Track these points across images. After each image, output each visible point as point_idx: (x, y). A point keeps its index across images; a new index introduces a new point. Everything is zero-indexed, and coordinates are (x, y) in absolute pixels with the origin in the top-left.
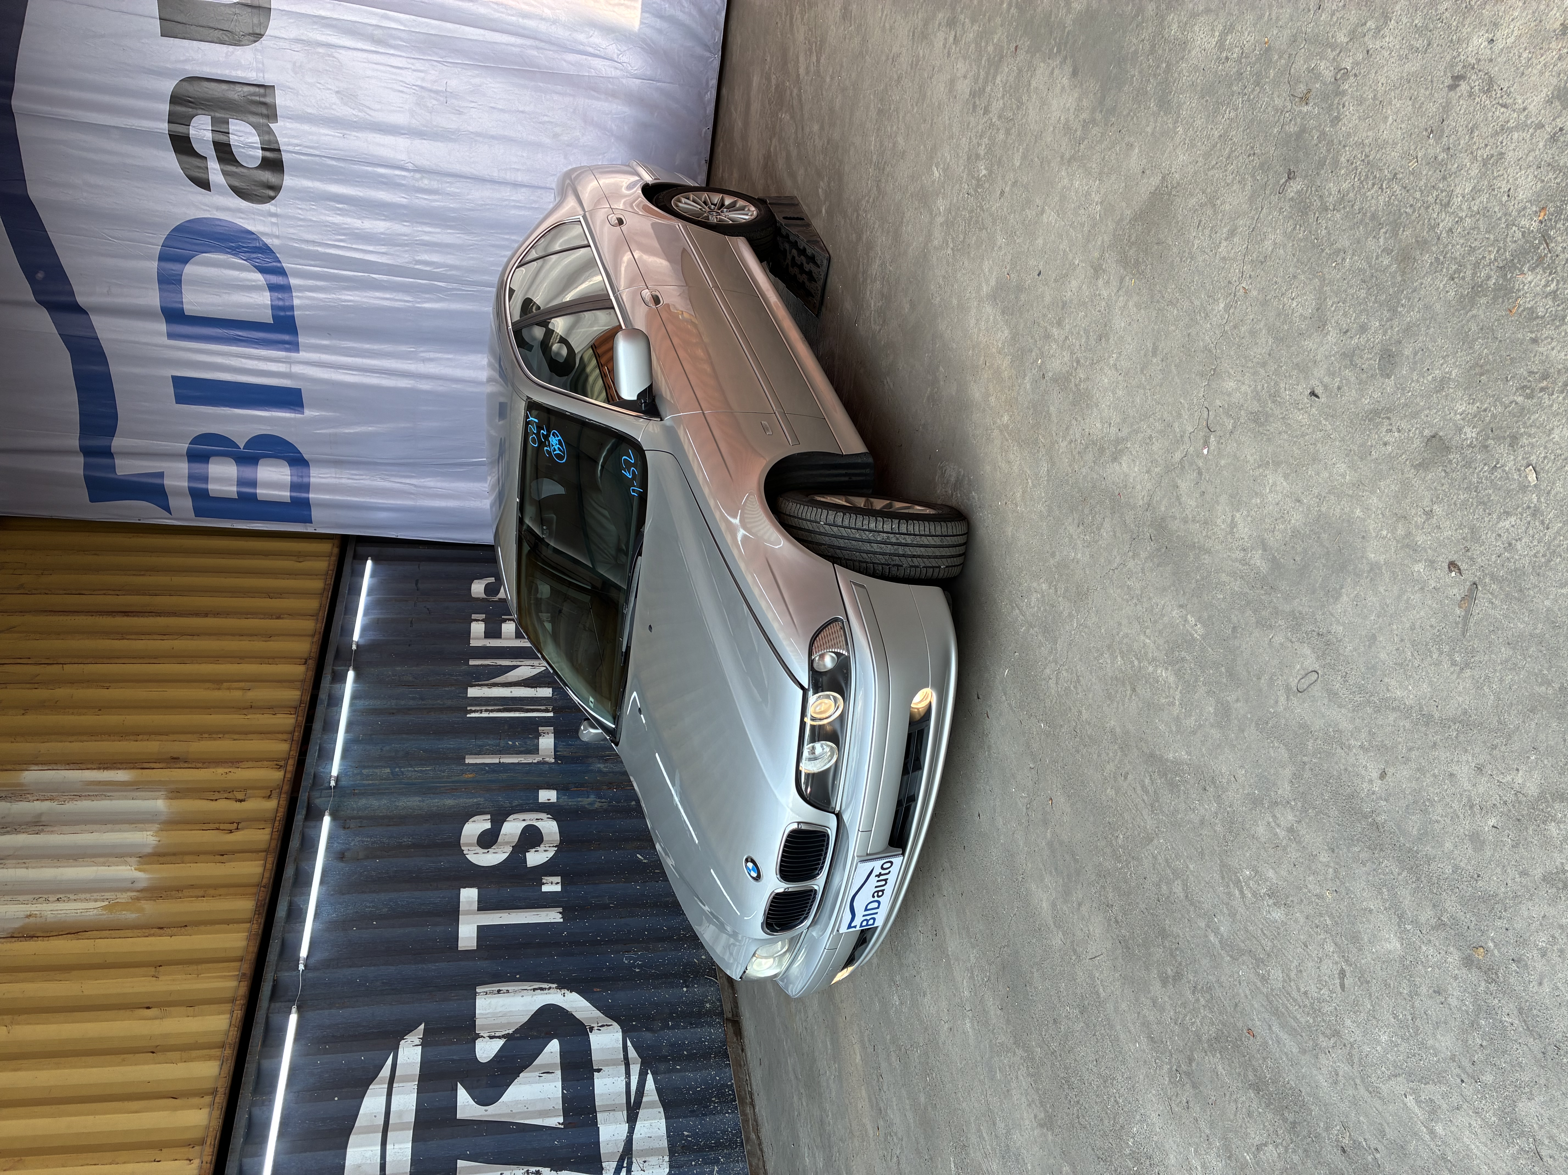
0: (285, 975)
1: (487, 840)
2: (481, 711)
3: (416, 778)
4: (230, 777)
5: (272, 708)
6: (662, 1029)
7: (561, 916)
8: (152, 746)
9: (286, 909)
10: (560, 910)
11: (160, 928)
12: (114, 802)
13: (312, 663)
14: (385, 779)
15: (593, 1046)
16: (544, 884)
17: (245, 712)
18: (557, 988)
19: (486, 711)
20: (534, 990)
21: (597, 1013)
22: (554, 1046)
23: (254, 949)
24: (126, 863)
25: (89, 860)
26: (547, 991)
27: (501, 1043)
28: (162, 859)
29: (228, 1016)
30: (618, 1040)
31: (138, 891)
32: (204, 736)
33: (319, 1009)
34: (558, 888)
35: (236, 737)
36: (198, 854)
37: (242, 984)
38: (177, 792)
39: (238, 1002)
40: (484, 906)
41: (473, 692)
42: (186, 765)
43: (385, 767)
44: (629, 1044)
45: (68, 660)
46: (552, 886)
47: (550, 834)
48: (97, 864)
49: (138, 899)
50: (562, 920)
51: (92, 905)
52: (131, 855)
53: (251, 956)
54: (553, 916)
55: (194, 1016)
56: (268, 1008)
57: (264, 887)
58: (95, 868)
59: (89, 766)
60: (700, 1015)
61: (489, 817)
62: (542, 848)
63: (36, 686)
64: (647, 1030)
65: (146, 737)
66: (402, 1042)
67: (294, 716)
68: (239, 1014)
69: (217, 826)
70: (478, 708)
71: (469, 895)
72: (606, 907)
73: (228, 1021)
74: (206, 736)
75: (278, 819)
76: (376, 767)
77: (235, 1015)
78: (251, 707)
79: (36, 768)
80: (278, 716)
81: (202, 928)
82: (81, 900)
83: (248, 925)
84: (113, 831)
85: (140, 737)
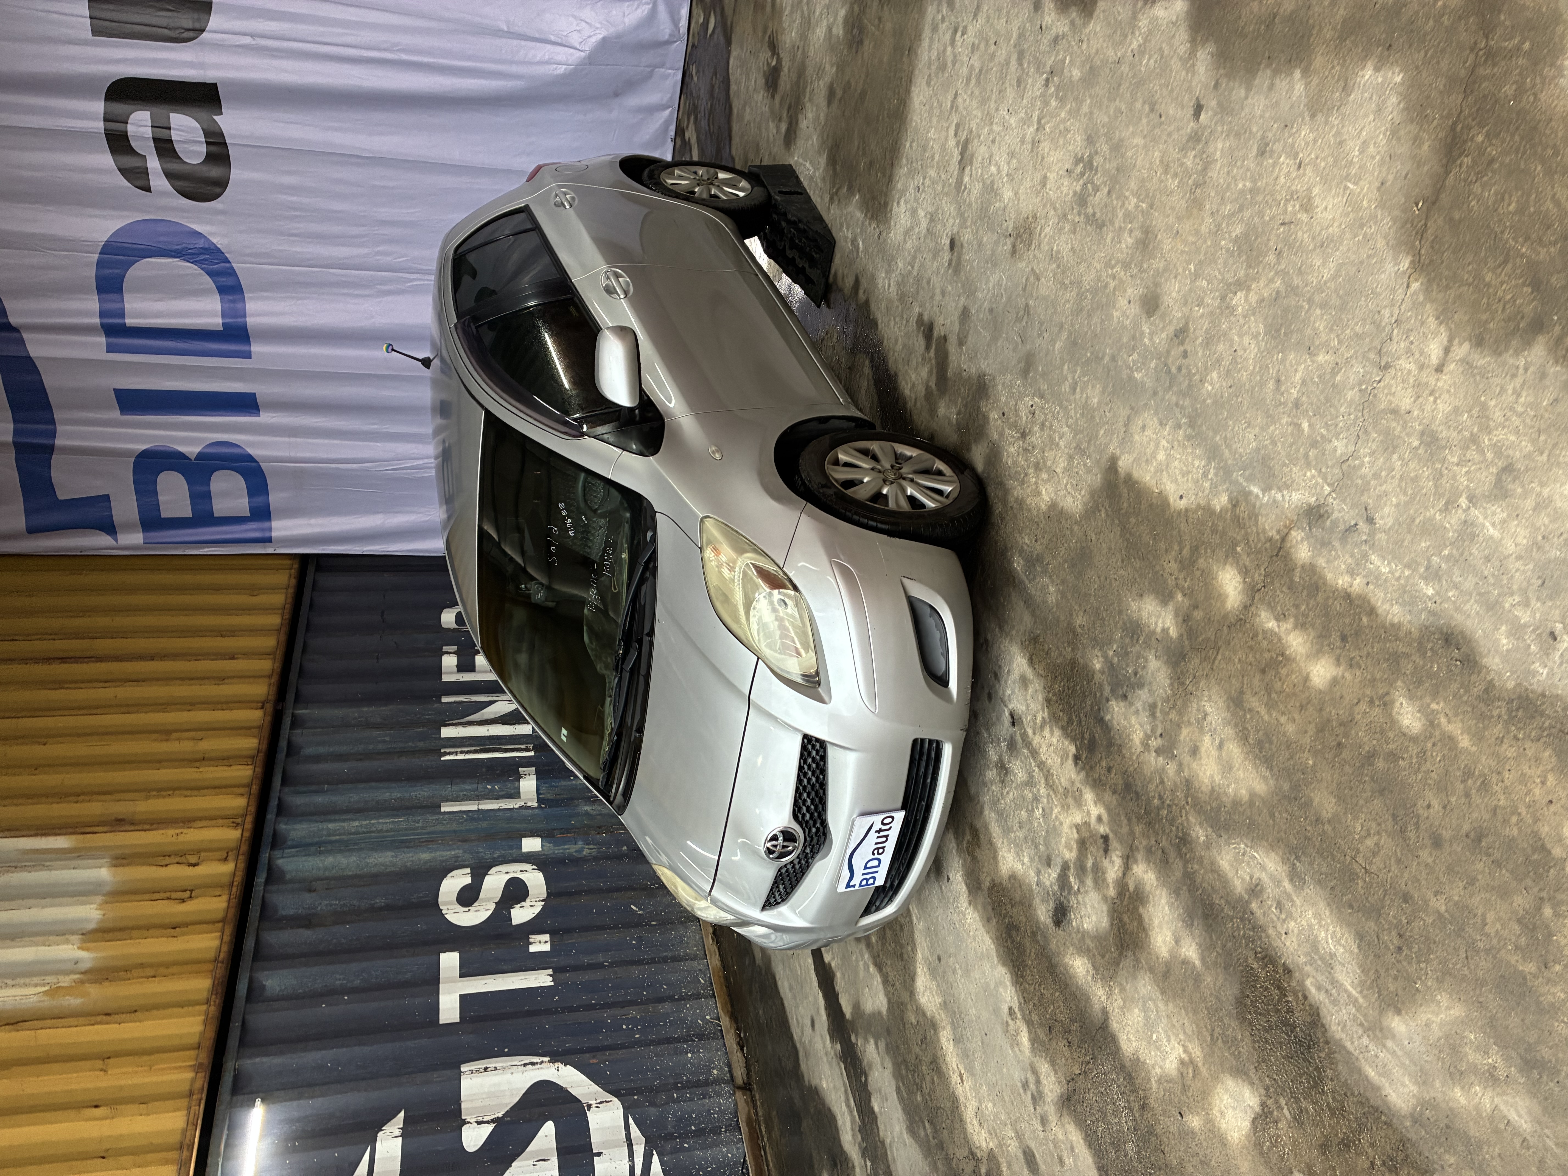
0: (248, 1063)
1: (468, 897)
2: (456, 753)
3: (387, 831)
4: (181, 838)
5: (226, 759)
6: (666, 1102)
7: (551, 978)
8: (94, 808)
9: (246, 985)
10: (550, 971)
11: (107, 1014)
12: (53, 872)
13: (270, 707)
14: (354, 833)
15: (592, 1127)
16: (531, 943)
17: (197, 764)
18: (550, 1062)
19: (462, 752)
20: (525, 1065)
21: (595, 1088)
22: (549, 1129)
23: (211, 1034)
24: (67, 942)
25: (27, 939)
26: (539, 1066)
27: (489, 1128)
28: (107, 936)
29: (187, 1112)
30: (618, 1118)
31: (82, 973)
32: (152, 793)
33: (286, 1101)
34: (547, 947)
35: (188, 793)
36: (147, 927)
37: (199, 1075)
38: (122, 859)
39: (196, 1097)
40: (467, 971)
41: (447, 732)
42: (132, 827)
43: (353, 820)
44: (631, 1120)
46: (540, 945)
47: (536, 887)
48: (35, 944)
49: (82, 982)
50: (552, 983)
51: (32, 990)
52: (72, 932)
53: (208, 1043)
54: (542, 979)
55: (148, 1115)
56: (230, 1102)
57: (222, 962)
58: (34, 949)
59: (25, 833)
60: (707, 1083)
61: (468, 870)
62: (527, 903)
64: (650, 1104)
65: (88, 797)
66: (380, 1134)
67: (250, 767)
68: (197, 1108)
69: (168, 894)
70: (453, 750)
71: (450, 961)
72: (599, 966)
73: (185, 1118)
74: (155, 793)
75: (236, 883)
76: (344, 821)
77: (192, 1112)
78: (203, 759)
80: (234, 767)
81: (155, 1012)
82: (20, 986)
83: (204, 1007)
84: (52, 906)
85: (82, 798)
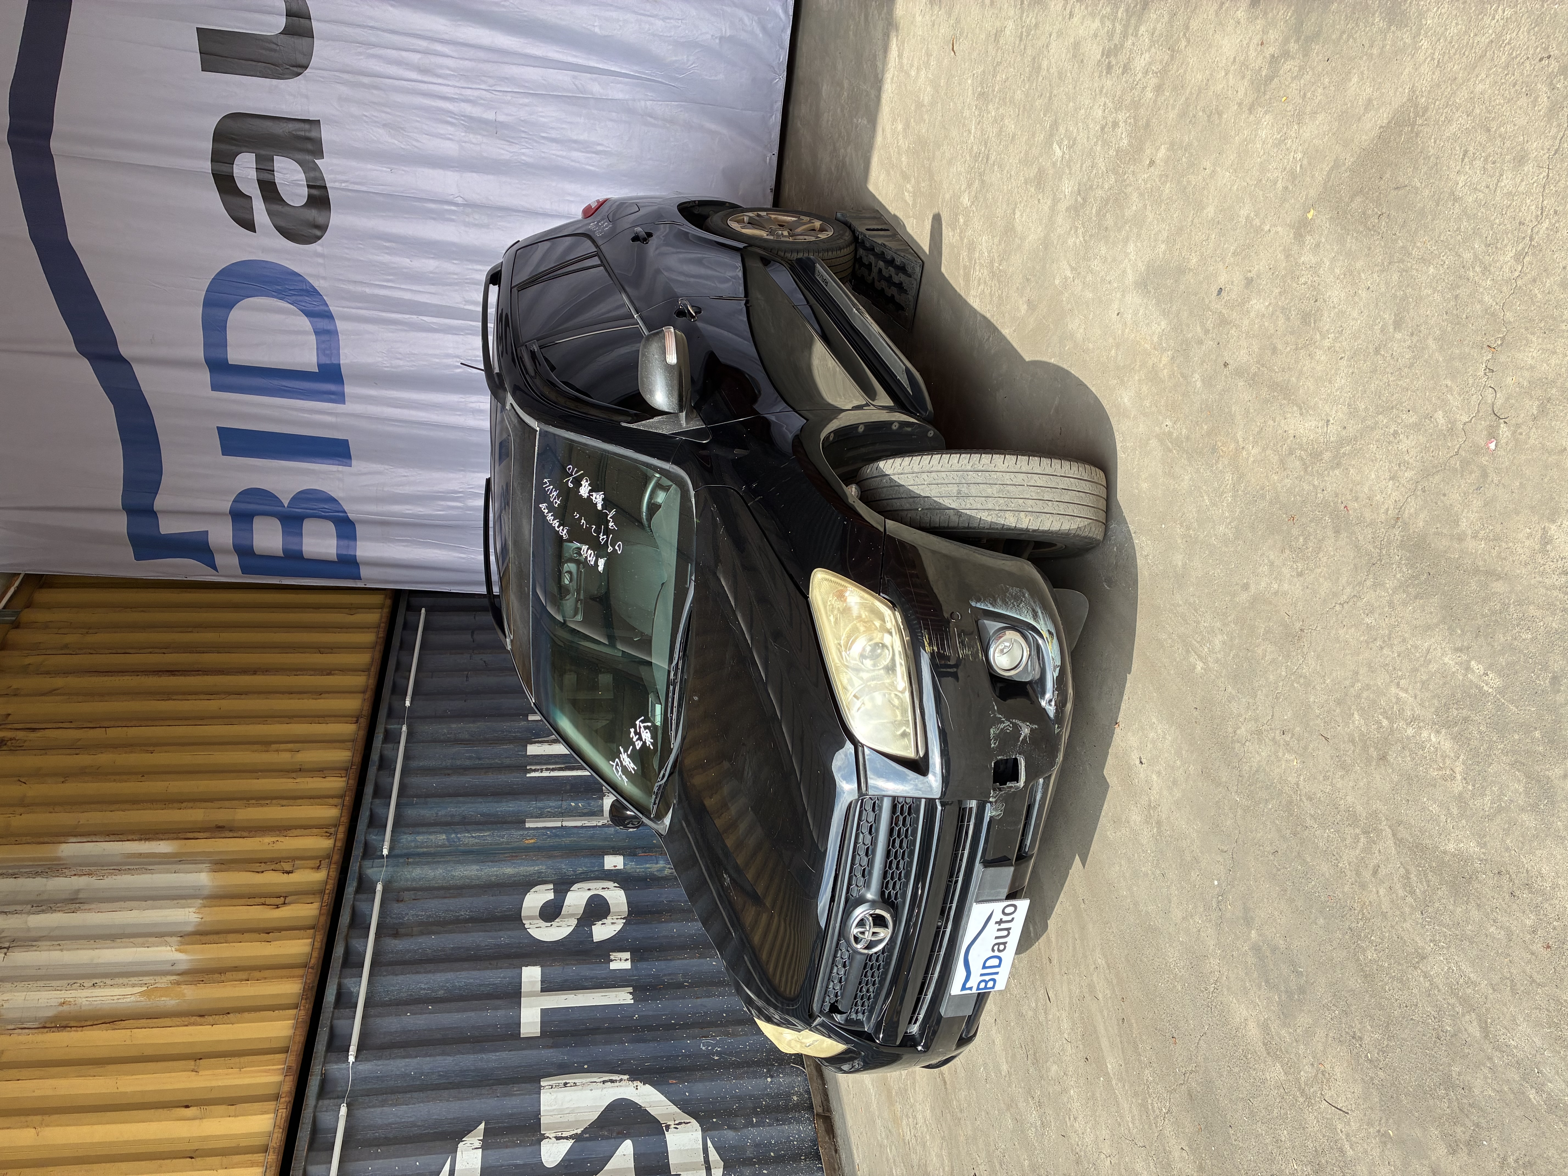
0: (334, 1068)
1: (550, 912)
2: (542, 770)
3: (473, 845)
4: (278, 846)
5: (321, 771)
6: (746, 1126)
7: (631, 997)
8: (196, 815)
9: (335, 992)
10: (630, 989)
11: (201, 1015)
12: (155, 876)
13: (363, 722)
14: (440, 846)
15: (671, 1147)
16: (612, 961)
17: (294, 775)
18: (628, 1080)
19: (547, 769)
20: (604, 1082)
21: (674, 1109)
22: (627, 1147)
23: (300, 1038)
24: (167, 944)
25: (127, 940)
26: (618, 1084)
27: (569, 1144)
28: (204, 939)
29: (272, 1115)
30: (696, 1141)
31: (179, 974)
32: (251, 802)
33: (370, 1107)
34: (627, 965)
35: (284, 802)
36: (242, 931)
37: (287, 1078)
38: (222, 864)
39: (283, 1100)
40: (548, 987)
41: (533, 750)
42: (231, 834)
43: (440, 833)
44: (709, 1144)
45: (112, 723)
46: (621, 962)
47: (617, 905)
48: (135, 945)
49: (178, 983)
50: (632, 1002)
51: (129, 990)
52: (171, 934)
53: (297, 1047)
54: (623, 997)
55: (235, 1116)
56: (316, 1107)
57: (312, 968)
58: (135, 949)
59: (130, 838)
60: (787, 1109)
61: (551, 886)
62: (608, 920)
63: (77, 751)
64: (730, 1128)
65: (190, 804)
66: (461, 1145)
67: (344, 779)
68: (284, 1113)
69: (263, 900)
70: (538, 767)
71: (531, 975)
72: (679, 986)
73: (272, 1121)
74: (253, 802)
75: (327, 891)
76: (431, 833)
77: (279, 1114)
78: (300, 770)
79: (74, 840)
80: (327, 779)
81: (246, 1015)
82: (119, 986)
83: (293, 1012)
84: (153, 908)
85: (184, 804)
